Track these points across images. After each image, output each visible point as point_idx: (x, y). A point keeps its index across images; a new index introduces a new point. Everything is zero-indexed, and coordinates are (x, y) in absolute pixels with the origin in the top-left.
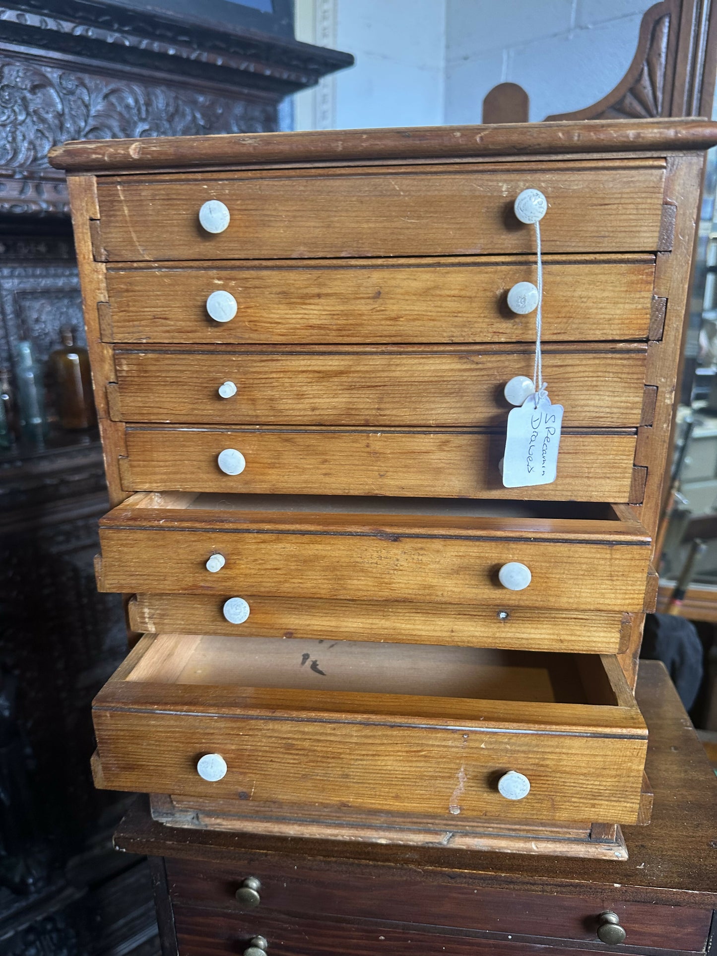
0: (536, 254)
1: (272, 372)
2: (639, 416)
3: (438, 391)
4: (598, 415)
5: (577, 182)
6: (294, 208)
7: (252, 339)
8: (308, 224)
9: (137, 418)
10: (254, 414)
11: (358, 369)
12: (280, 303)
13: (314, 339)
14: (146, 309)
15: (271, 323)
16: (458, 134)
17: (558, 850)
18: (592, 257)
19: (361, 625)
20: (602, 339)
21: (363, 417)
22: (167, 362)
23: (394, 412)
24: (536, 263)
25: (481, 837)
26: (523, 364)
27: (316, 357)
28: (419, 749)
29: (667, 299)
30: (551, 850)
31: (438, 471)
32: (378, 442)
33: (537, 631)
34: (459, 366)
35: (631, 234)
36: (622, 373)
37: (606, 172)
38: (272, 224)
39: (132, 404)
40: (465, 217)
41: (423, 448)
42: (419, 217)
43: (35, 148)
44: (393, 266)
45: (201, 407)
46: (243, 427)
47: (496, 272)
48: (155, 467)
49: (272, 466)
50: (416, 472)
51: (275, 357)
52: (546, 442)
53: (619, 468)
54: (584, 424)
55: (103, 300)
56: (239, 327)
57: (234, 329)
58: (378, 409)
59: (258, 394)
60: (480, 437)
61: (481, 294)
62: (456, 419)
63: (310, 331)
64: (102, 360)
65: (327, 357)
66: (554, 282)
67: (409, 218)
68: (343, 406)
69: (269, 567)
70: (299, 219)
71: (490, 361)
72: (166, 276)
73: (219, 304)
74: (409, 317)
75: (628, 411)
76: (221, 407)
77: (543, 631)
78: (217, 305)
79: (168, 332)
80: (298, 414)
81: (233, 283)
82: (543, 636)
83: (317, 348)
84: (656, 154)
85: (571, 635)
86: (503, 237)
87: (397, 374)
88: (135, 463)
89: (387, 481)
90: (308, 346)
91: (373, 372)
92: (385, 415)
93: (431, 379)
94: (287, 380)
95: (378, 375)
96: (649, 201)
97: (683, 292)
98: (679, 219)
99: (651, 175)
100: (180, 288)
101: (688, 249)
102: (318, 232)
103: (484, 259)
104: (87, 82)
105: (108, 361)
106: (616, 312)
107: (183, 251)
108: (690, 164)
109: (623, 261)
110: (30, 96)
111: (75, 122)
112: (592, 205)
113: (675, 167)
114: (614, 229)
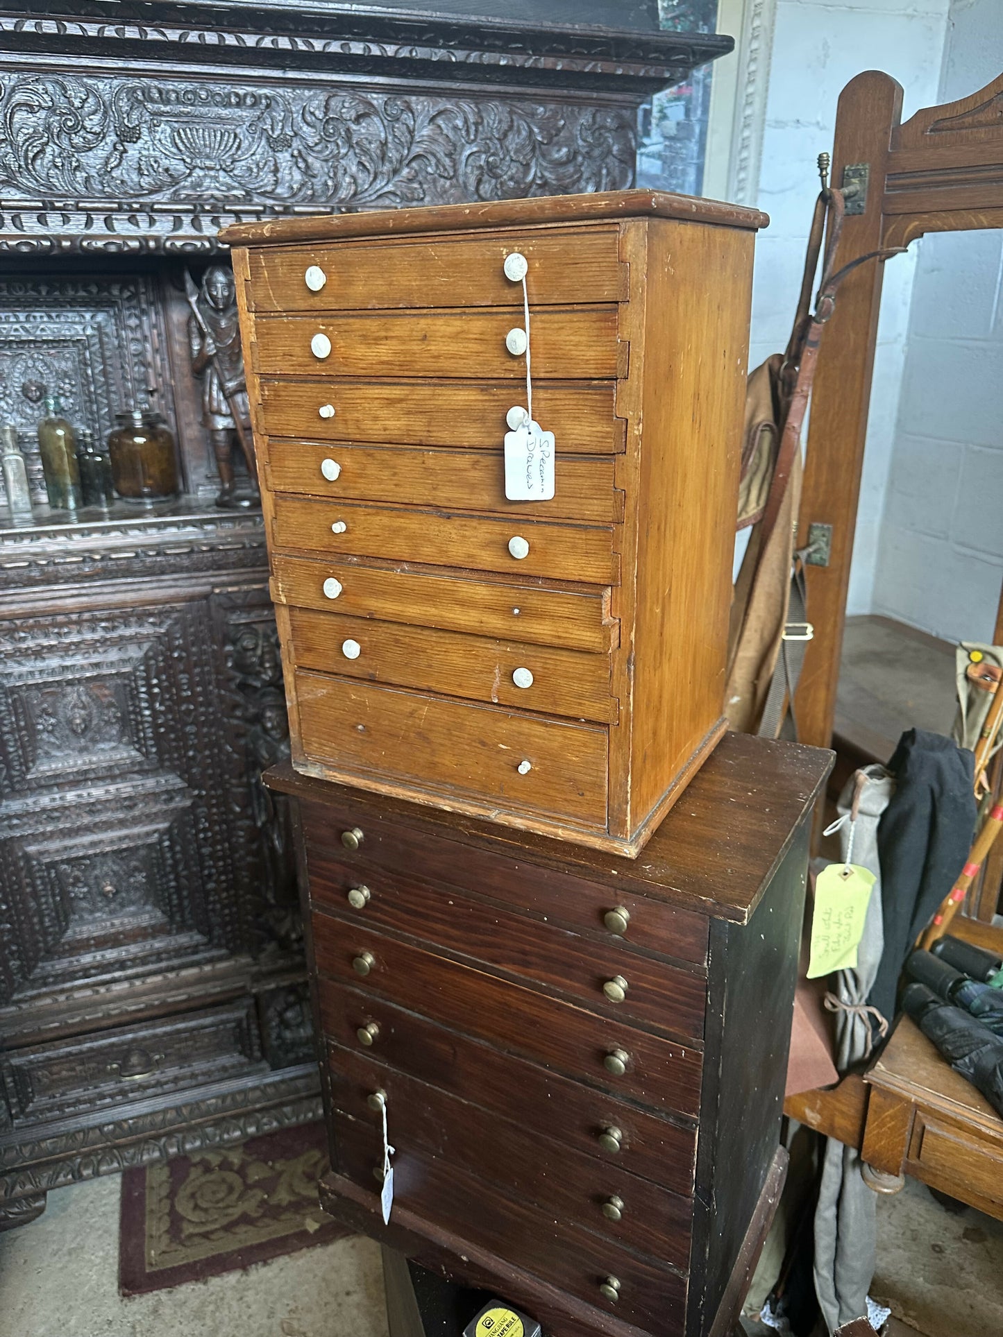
0: (524, 305)
1: (357, 399)
2: (611, 444)
3: (468, 417)
4: (580, 442)
5: (554, 246)
6: (369, 270)
7: (346, 372)
8: (377, 283)
9: (274, 433)
10: (348, 432)
11: (413, 397)
12: (361, 343)
13: (384, 373)
14: (279, 348)
15: (357, 360)
17: (579, 839)
18: (571, 308)
20: (581, 377)
21: (419, 438)
22: (292, 389)
23: (439, 434)
24: (524, 313)
27: (385, 387)
29: (629, 343)
30: (574, 838)
31: (472, 487)
32: (431, 458)
33: (540, 627)
34: (482, 397)
35: (597, 288)
36: (595, 407)
38: (355, 283)
39: (272, 421)
40: (479, 276)
41: (461, 466)
44: (434, 315)
45: (309, 424)
46: (340, 442)
47: (503, 320)
48: (287, 472)
49: (360, 476)
50: (457, 486)
51: (359, 386)
52: (542, 463)
53: (602, 488)
54: (573, 449)
55: (253, 340)
56: (332, 362)
57: (330, 364)
58: (428, 432)
61: (494, 338)
62: (482, 443)
63: (382, 366)
65: (392, 387)
67: (442, 277)
68: (405, 427)
70: (371, 279)
71: (498, 394)
72: (290, 323)
74: (446, 356)
75: (605, 440)
76: (323, 426)
77: (545, 627)
78: (318, 345)
79: (293, 365)
80: (376, 433)
81: (331, 328)
82: (545, 632)
83: (386, 380)
84: (610, 221)
85: (567, 631)
86: (506, 291)
87: (439, 403)
88: (275, 469)
89: (438, 493)
90: (380, 378)
91: (424, 400)
92: (433, 437)
93: (463, 407)
94: (367, 405)
96: (607, 260)
97: (641, 337)
98: (633, 274)
99: (608, 238)
100: (299, 332)
101: (642, 299)
102: (384, 289)
103: (495, 309)
104: (413, 105)
105: (258, 388)
106: (591, 354)
107: (301, 305)
108: (638, 228)
109: (593, 310)
110: (354, 127)
111: (397, 151)
112: (567, 264)
113: (627, 231)
114: (584, 284)
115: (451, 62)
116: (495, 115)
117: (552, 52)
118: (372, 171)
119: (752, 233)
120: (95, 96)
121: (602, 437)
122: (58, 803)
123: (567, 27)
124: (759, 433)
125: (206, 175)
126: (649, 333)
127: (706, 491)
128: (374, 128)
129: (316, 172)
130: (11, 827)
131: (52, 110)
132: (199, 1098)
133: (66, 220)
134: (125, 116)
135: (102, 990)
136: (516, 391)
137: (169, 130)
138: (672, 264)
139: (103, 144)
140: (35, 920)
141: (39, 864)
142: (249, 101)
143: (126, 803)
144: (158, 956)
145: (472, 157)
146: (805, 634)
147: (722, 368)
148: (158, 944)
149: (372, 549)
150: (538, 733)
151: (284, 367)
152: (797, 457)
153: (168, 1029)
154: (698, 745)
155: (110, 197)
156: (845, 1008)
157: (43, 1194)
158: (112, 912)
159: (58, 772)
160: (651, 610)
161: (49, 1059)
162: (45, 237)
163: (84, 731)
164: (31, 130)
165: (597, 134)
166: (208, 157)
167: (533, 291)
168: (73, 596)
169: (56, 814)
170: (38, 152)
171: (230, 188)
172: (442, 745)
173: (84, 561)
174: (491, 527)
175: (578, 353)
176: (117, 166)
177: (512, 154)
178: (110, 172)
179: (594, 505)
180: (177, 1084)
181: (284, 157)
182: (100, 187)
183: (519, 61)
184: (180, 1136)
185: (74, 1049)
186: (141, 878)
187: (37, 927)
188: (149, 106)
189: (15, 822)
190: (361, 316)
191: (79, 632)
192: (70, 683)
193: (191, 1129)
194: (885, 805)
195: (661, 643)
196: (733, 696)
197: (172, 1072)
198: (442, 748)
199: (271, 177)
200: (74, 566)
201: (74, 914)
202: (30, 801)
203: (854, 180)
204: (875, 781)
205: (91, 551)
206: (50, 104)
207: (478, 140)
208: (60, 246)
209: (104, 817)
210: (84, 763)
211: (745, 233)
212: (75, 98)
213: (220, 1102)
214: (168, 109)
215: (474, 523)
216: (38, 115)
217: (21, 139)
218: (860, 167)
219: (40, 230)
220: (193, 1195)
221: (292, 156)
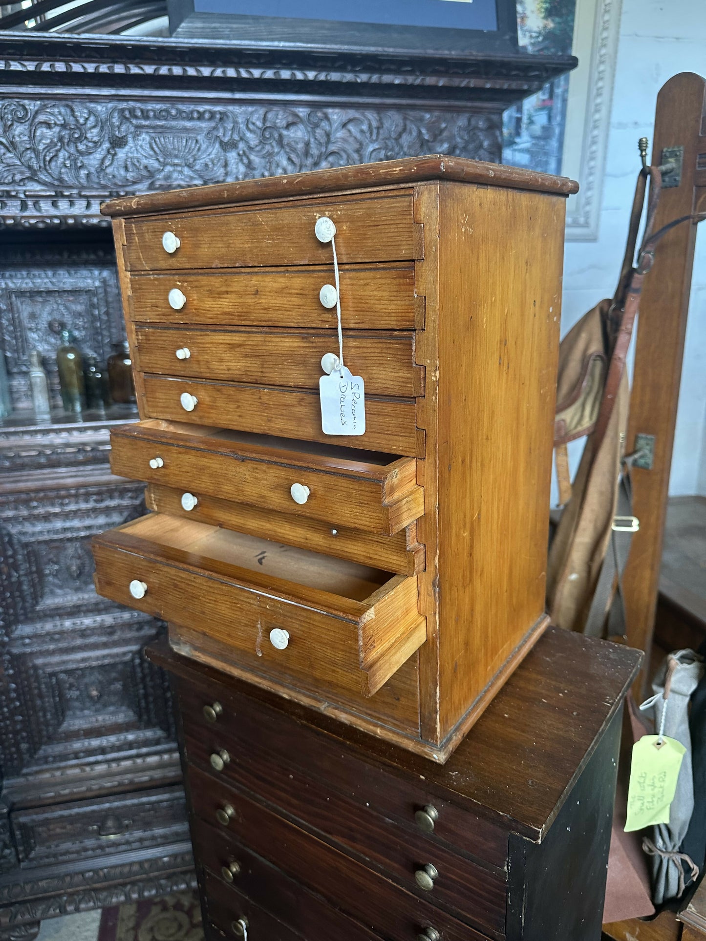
0: (334, 264)
1: (206, 343)
2: (413, 389)
3: (293, 361)
4: (386, 386)
5: (359, 210)
6: (211, 235)
7: (197, 321)
8: (219, 246)
9: (147, 370)
10: (199, 370)
11: (249, 343)
12: (209, 297)
13: (227, 322)
14: (148, 301)
15: (205, 310)
16: (285, 181)
17: (395, 739)
19: (257, 526)
20: (385, 327)
21: (255, 377)
22: (158, 334)
23: (271, 375)
24: (334, 270)
27: (228, 334)
28: (236, 601)
29: (425, 297)
30: (390, 738)
31: (299, 420)
32: (266, 395)
33: (355, 548)
34: (302, 344)
35: (396, 248)
36: (397, 355)
37: (376, 202)
38: (202, 246)
39: (145, 361)
40: (298, 239)
41: (290, 402)
42: (273, 239)
44: (263, 273)
47: (319, 277)
48: (157, 402)
49: (212, 407)
50: (288, 420)
51: (208, 333)
52: (353, 404)
53: (406, 428)
54: (378, 392)
55: (130, 294)
56: (191, 313)
57: (183, 314)
58: (262, 372)
59: (201, 358)
61: (310, 293)
62: (304, 383)
63: (225, 316)
64: (132, 332)
65: (232, 334)
66: (352, 285)
67: (268, 240)
68: (243, 368)
69: (184, 470)
70: (214, 242)
71: (319, 341)
72: (156, 280)
73: (175, 298)
74: (274, 308)
75: (405, 385)
76: (179, 365)
77: (359, 548)
78: (173, 298)
79: (158, 315)
80: (221, 372)
81: (185, 284)
82: (359, 552)
83: (228, 328)
84: (406, 185)
85: (376, 554)
86: (320, 252)
87: (270, 348)
88: (149, 399)
89: (272, 424)
90: (224, 326)
91: (257, 345)
92: (266, 376)
93: (289, 352)
94: (214, 349)
96: (404, 221)
97: (436, 291)
98: (427, 234)
99: (404, 201)
100: (162, 287)
101: (436, 257)
102: (224, 250)
103: (312, 268)
104: (330, 116)
105: (134, 332)
106: (392, 308)
107: (163, 264)
108: (430, 191)
109: (393, 268)
110: (285, 133)
111: (318, 149)
112: (370, 226)
113: (420, 194)
114: (384, 244)
115: (356, 83)
116: (393, 121)
117: (436, 73)
118: (298, 164)
119: (562, 199)
120: (95, 115)
122: (58, 629)
123: (445, 53)
124: (591, 362)
125: (174, 170)
126: (444, 287)
127: (518, 424)
128: (298, 134)
129: (256, 167)
130: (24, 645)
131: (64, 126)
132: (158, 855)
133: (72, 204)
134: (116, 129)
135: (88, 769)
136: (330, 339)
137: (148, 138)
138: (470, 224)
139: (100, 150)
140: (41, 714)
141: (44, 673)
142: (207, 116)
143: (108, 630)
144: (130, 745)
145: (374, 153)
146: (630, 526)
147: (532, 317)
148: (131, 737)
151: (151, 316)
152: (623, 382)
153: (135, 801)
154: (518, 643)
155: (104, 187)
156: (660, 853)
157: (37, 923)
158: (97, 711)
159: (60, 605)
160: (457, 535)
161: (47, 819)
162: (56, 217)
163: (79, 576)
164: (49, 141)
165: (471, 133)
166: (176, 157)
167: (343, 251)
168: (71, 477)
169: (57, 636)
170: (53, 157)
171: (192, 178)
173: (79, 451)
175: (381, 307)
176: (109, 166)
177: (405, 149)
178: (104, 170)
179: (400, 441)
180: (142, 844)
181: (232, 156)
182: (97, 181)
183: (410, 80)
184: (141, 884)
185: (66, 813)
186: (118, 686)
187: (42, 719)
188: (134, 122)
189: (27, 641)
190: (208, 274)
191: (77, 503)
192: (69, 540)
193: (150, 880)
194: (694, 686)
195: (471, 563)
196: (571, 573)
197: (138, 834)
199: (222, 170)
200: (71, 456)
201: (69, 710)
202: (39, 626)
203: (672, 160)
204: (685, 666)
205: (85, 444)
206: (63, 122)
207: (379, 140)
208: (66, 223)
209: (92, 640)
210: (79, 599)
211: (555, 199)
212: (81, 117)
213: (172, 859)
214: (147, 123)
216: (54, 130)
217: (41, 147)
218: (676, 149)
219: (53, 212)
220: (151, 929)
221: (239, 155)
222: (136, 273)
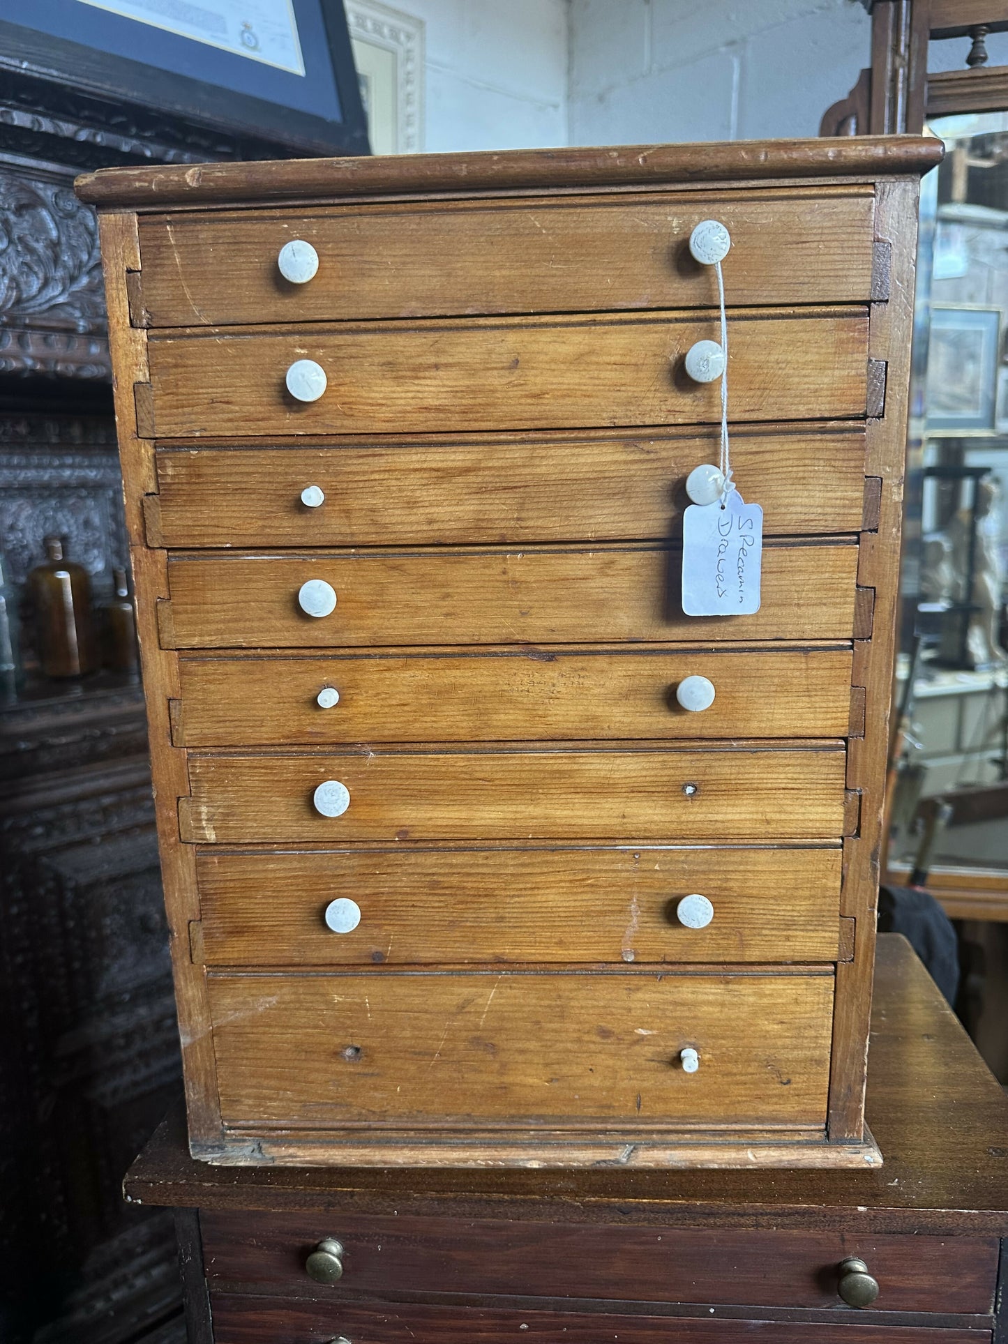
0: (718, 307)
1: (372, 472)
2: (861, 518)
3: (597, 491)
4: (807, 517)
5: (767, 214)
6: (404, 252)
7: (346, 428)
8: (422, 272)
10: (348, 531)
11: (490, 465)
12: (384, 377)
13: (432, 426)
14: (201, 391)
15: (372, 405)
16: (615, 154)
17: (785, 1158)
18: (790, 310)
19: (504, 816)
20: (807, 416)
21: (498, 532)
22: (228, 462)
23: (540, 523)
24: (719, 319)
25: (675, 1148)
26: (708, 451)
27: (433, 449)
29: (887, 363)
30: (774, 1159)
31: (600, 605)
32: (518, 565)
34: (623, 457)
35: (837, 280)
36: (835, 460)
37: (803, 202)
38: (374, 273)
39: (178, 522)
40: (626, 261)
41: (579, 573)
42: (567, 262)
43: (18, 287)
44: (534, 326)
45: (276, 523)
46: (333, 551)
47: (668, 331)
48: (209, 612)
49: (372, 605)
50: (571, 607)
51: (378, 450)
52: (741, 556)
53: (838, 590)
54: (790, 530)
55: (142, 379)
56: (328, 412)
57: (322, 414)
59: (354, 504)
60: (654, 554)
61: (650, 360)
62: (623, 530)
63: (424, 415)
64: (139, 462)
65: (448, 449)
66: (743, 343)
67: (554, 262)
68: (471, 515)
70: (410, 266)
71: (666, 450)
72: (229, 345)
73: (303, 376)
74: (556, 393)
75: (846, 511)
76: (303, 523)
78: (300, 377)
79: (230, 420)
80: (409, 529)
81: (321, 352)
83: (434, 438)
84: (861, 180)
86: (675, 285)
87: (543, 470)
88: (180, 608)
89: (530, 621)
90: (422, 435)
91: (510, 468)
92: (527, 528)
93: (588, 475)
94: (394, 482)
95: (517, 472)
96: (856, 237)
97: (906, 353)
98: (895, 260)
99: (858, 205)
100: (248, 361)
101: (908, 297)
102: (435, 282)
105: (146, 464)
106: (825, 380)
108: (904, 191)
109: (828, 314)
110: (14, 219)
111: (74, 255)
112: (786, 244)
113: (886, 195)
114: (816, 274)
121: (844, 506)
136: (697, 443)
149: (392, 727)
150: (711, 998)
151: (210, 424)
167: (734, 283)
172: (522, 1051)
174: (632, 667)
175: (802, 380)
190: (388, 330)
198: (520, 1058)
215: (601, 662)
222: (167, 331)
